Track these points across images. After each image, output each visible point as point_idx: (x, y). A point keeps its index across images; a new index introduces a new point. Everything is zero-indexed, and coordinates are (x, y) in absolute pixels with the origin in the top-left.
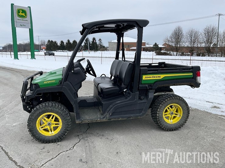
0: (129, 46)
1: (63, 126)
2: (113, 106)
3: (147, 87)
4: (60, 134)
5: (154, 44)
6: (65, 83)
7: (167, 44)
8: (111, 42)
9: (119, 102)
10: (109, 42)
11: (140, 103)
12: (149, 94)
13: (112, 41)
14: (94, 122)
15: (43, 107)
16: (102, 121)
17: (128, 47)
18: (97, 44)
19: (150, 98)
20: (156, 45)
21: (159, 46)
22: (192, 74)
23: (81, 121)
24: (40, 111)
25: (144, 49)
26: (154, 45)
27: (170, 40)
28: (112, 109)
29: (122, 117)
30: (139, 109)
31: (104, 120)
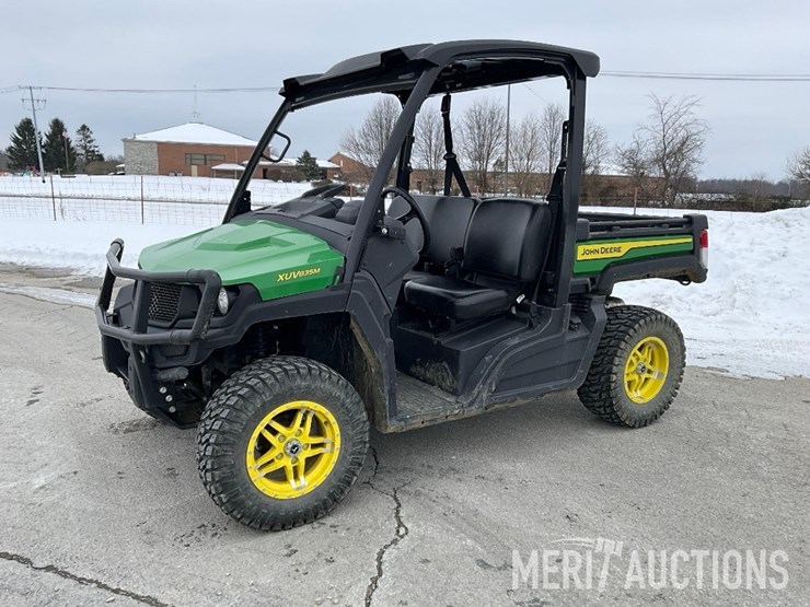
0: (208, 157)
1: (346, 450)
2: (501, 358)
3: (587, 285)
4: (334, 482)
5: (301, 155)
6: (357, 278)
7: (344, 157)
8: (133, 141)
9: (516, 341)
10: (125, 140)
11: (572, 341)
12: (592, 307)
13: (139, 138)
14: (440, 421)
15: (276, 379)
16: (466, 415)
17: (203, 162)
18: (72, 145)
19: (600, 323)
20: (307, 158)
21: (317, 162)
22: (690, 240)
23: (403, 423)
24: (267, 397)
25: (265, 171)
26: (300, 160)
27: (362, 142)
28: (497, 370)
29: (524, 396)
30: (570, 363)
31: (474, 411)
